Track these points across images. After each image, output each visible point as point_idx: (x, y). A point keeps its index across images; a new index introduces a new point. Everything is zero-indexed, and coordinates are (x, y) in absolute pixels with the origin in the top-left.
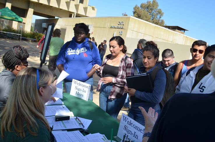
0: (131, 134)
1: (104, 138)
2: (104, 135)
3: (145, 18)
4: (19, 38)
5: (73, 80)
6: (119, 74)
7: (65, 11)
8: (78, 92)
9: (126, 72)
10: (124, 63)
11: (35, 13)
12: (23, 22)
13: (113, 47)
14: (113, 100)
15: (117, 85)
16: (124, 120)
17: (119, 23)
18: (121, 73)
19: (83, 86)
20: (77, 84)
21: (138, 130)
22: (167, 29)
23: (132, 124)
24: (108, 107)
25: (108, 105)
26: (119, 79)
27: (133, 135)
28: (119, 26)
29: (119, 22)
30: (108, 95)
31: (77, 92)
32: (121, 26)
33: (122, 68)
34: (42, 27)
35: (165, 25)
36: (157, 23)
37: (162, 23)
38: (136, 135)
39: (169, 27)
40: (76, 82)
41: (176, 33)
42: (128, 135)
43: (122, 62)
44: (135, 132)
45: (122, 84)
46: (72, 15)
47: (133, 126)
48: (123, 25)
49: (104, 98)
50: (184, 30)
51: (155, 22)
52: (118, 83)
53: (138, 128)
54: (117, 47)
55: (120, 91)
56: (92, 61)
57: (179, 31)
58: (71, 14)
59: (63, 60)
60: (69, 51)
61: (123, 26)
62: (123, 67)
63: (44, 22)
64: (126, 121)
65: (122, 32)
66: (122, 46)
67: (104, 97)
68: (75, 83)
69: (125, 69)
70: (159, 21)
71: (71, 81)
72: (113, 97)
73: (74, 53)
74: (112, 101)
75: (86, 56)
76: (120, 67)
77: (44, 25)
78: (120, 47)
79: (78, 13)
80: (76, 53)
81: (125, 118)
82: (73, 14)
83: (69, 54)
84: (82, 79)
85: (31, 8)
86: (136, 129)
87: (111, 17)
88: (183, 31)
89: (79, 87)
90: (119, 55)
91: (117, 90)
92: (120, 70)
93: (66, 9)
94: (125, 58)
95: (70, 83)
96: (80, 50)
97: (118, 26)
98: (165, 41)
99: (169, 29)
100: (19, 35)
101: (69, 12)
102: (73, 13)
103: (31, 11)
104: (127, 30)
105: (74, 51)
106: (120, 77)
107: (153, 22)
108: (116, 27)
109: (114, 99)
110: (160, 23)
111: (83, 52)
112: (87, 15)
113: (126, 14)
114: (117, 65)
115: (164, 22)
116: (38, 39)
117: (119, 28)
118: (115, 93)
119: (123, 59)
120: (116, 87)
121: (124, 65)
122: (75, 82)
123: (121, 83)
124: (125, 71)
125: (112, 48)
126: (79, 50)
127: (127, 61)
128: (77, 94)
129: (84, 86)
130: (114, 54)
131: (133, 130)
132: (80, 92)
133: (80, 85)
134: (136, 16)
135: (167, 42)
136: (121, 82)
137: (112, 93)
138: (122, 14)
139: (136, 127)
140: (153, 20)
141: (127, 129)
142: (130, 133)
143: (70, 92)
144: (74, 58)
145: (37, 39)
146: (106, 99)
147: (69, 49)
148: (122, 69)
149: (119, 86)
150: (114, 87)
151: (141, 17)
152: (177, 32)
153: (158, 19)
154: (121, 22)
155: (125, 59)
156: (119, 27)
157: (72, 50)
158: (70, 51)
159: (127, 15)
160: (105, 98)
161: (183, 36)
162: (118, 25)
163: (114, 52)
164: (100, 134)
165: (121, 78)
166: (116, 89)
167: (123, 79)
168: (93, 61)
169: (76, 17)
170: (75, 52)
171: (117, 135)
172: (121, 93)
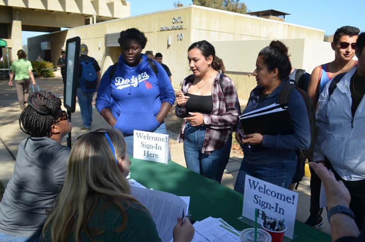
0: (270, 208)
1: (223, 225)
2: (220, 219)
3: (213, 5)
4: (5, 76)
5: (135, 132)
6: (214, 109)
7: (76, 15)
8: (148, 152)
9: (226, 102)
10: (219, 88)
11: (25, 28)
12: (8, 46)
13: (195, 60)
14: (210, 153)
15: (213, 127)
16: (251, 187)
17: (174, 21)
18: (217, 105)
19: (154, 139)
20: (143, 137)
21: (283, 199)
22: (255, 17)
23: (269, 191)
24: (203, 167)
25: (203, 163)
26: (215, 117)
27: (275, 210)
28: (175, 25)
29: (174, 19)
30: (200, 146)
31: (146, 152)
32: (179, 25)
33: (217, 96)
34: (42, 49)
35: (248, 11)
36: (234, 10)
37: (243, 8)
38: (280, 209)
39: (258, 14)
40: (141, 134)
41: (272, 22)
42: (264, 210)
43: (215, 86)
44: (277, 204)
45: (222, 125)
46: (89, 20)
47: (271, 194)
48: (182, 22)
49: (193, 154)
50: (284, 14)
51: (231, 9)
52: (214, 123)
53: (281, 196)
54: (202, 59)
55: (221, 136)
56: (159, 95)
57: (276, 17)
58: (87, 18)
59: (108, 100)
60: (117, 82)
61: (182, 24)
62: (219, 95)
63: (44, 41)
64: (255, 188)
65: (182, 35)
66: (211, 57)
67: (193, 151)
68: (140, 137)
69: (223, 97)
70: (237, 6)
71: (132, 135)
72: (210, 149)
73: (129, 85)
74: (208, 155)
75: (151, 87)
76: (214, 95)
77: (45, 46)
78: (206, 59)
79: (100, 15)
80: (132, 85)
81: (252, 182)
82: (91, 19)
83: (120, 88)
84: (150, 128)
85: (16, 20)
86: (277, 198)
87: (158, 13)
88: (283, 16)
89: (149, 142)
90: (208, 74)
91: (215, 135)
92: (215, 101)
93: (78, 12)
94: (219, 77)
95: (131, 137)
96: (138, 79)
97: (173, 25)
98: (255, 39)
99: (258, 16)
100: (6, 71)
101: (83, 15)
102: (91, 16)
103: (17, 25)
104: (190, 29)
105: (128, 80)
106: (216, 113)
107: (228, 10)
108: (170, 28)
109: (212, 152)
110: (241, 9)
111: (143, 81)
112: (115, 16)
113: (180, 3)
114: (208, 93)
115: (246, 6)
116: (39, 72)
117: (176, 29)
118: (211, 142)
119: (216, 81)
120: (211, 131)
121: (220, 90)
122: (138, 134)
123: (220, 124)
124: (224, 101)
125: (192, 62)
126: (136, 78)
127: (223, 83)
128: (146, 155)
129: (156, 139)
130: (198, 73)
131: (272, 201)
132: (152, 151)
133: (149, 138)
134: (198, 3)
135: (258, 39)
136: (220, 122)
137: (207, 143)
138: (174, 4)
139: (277, 195)
140: (226, 5)
141: (260, 201)
142: (267, 207)
143: (133, 155)
144: (129, 94)
145: (37, 71)
146: (197, 155)
147: (118, 79)
148: (217, 98)
149: (216, 128)
150: (208, 131)
151: (206, 4)
152: (272, 20)
153: (235, 4)
154: (176, 18)
155: (219, 79)
156: (175, 27)
157: (123, 80)
158: (119, 82)
159: (181, 5)
160: (196, 152)
161: (282, 25)
162: (173, 23)
163: (197, 69)
164: (212, 218)
165: (218, 114)
166: (212, 133)
167: (221, 115)
168: (162, 94)
169: (97, 22)
170: (129, 83)
171: (242, 214)
172: (222, 140)
